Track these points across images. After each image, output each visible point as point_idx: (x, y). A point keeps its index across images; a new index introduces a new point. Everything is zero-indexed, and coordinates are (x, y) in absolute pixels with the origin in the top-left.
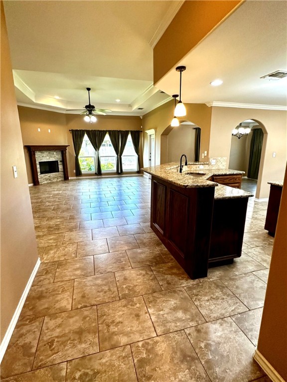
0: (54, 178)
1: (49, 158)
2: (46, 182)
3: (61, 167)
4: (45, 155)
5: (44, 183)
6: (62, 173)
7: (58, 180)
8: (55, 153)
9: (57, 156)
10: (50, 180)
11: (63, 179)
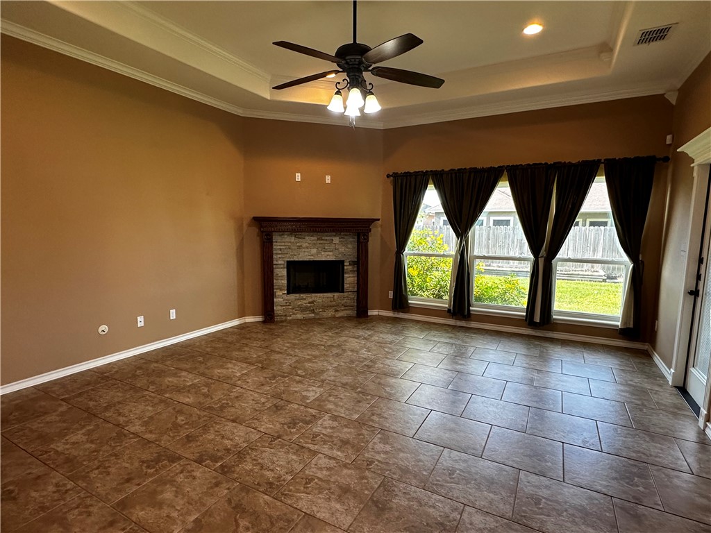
0: (325, 308)
1: (318, 253)
2: (299, 316)
3: (350, 279)
4: (304, 245)
5: (294, 317)
6: (354, 296)
7: (339, 315)
8: (336, 240)
9: (342, 249)
10: (313, 312)
11: (353, 313)
